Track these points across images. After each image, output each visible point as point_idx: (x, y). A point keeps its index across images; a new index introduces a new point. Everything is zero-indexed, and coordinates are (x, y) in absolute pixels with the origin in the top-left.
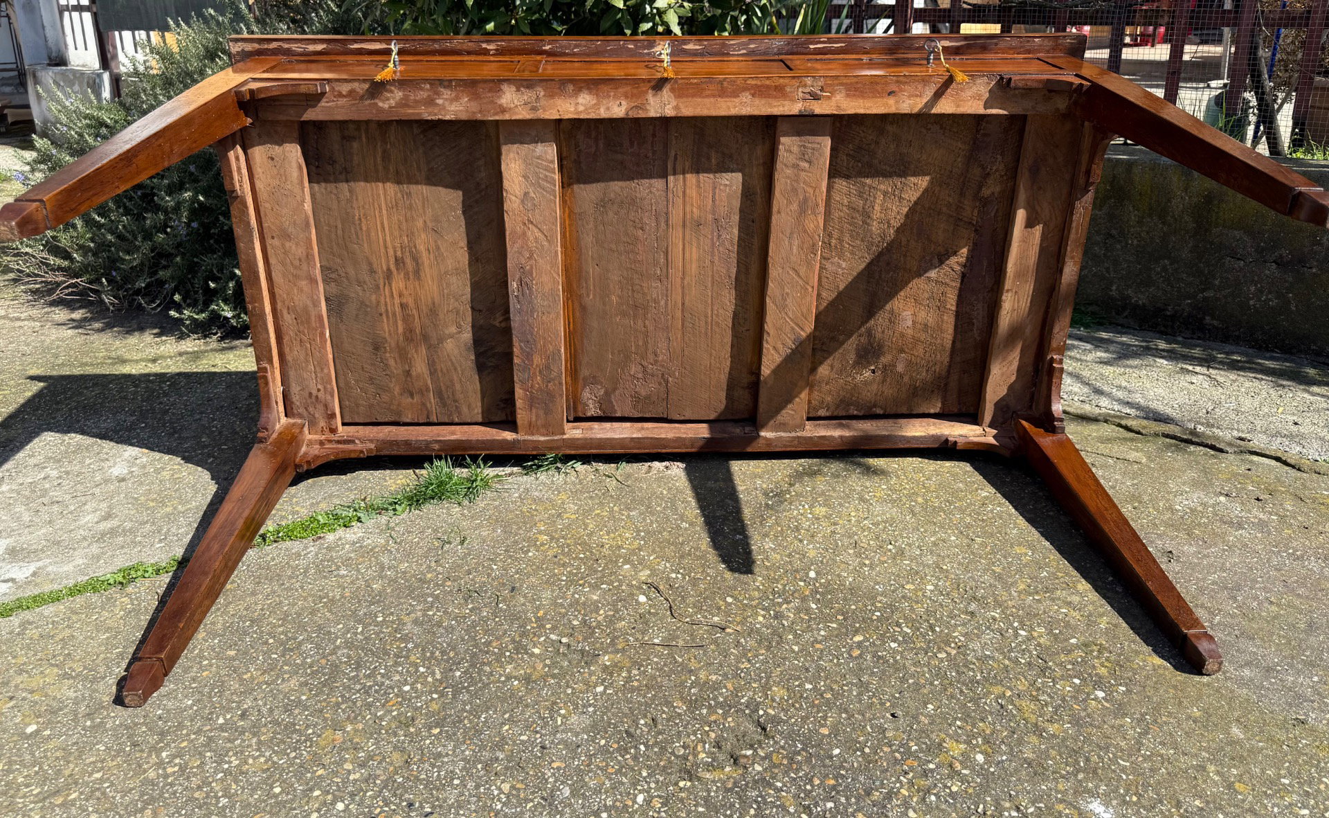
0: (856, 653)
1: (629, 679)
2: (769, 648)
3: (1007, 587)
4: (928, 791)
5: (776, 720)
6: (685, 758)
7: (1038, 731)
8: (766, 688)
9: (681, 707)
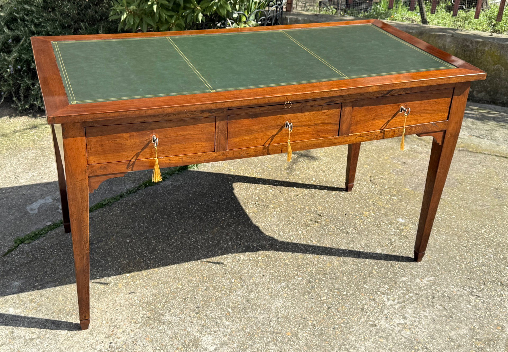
0: (335, 196)
1: (281, 209)
2: (312, 198)
3: (366, 176)
4: (364, 222)
5: (322, 213)
6: (305, 223)
7: (384, 208)
8: (316, 207)
9: (299, 214)
